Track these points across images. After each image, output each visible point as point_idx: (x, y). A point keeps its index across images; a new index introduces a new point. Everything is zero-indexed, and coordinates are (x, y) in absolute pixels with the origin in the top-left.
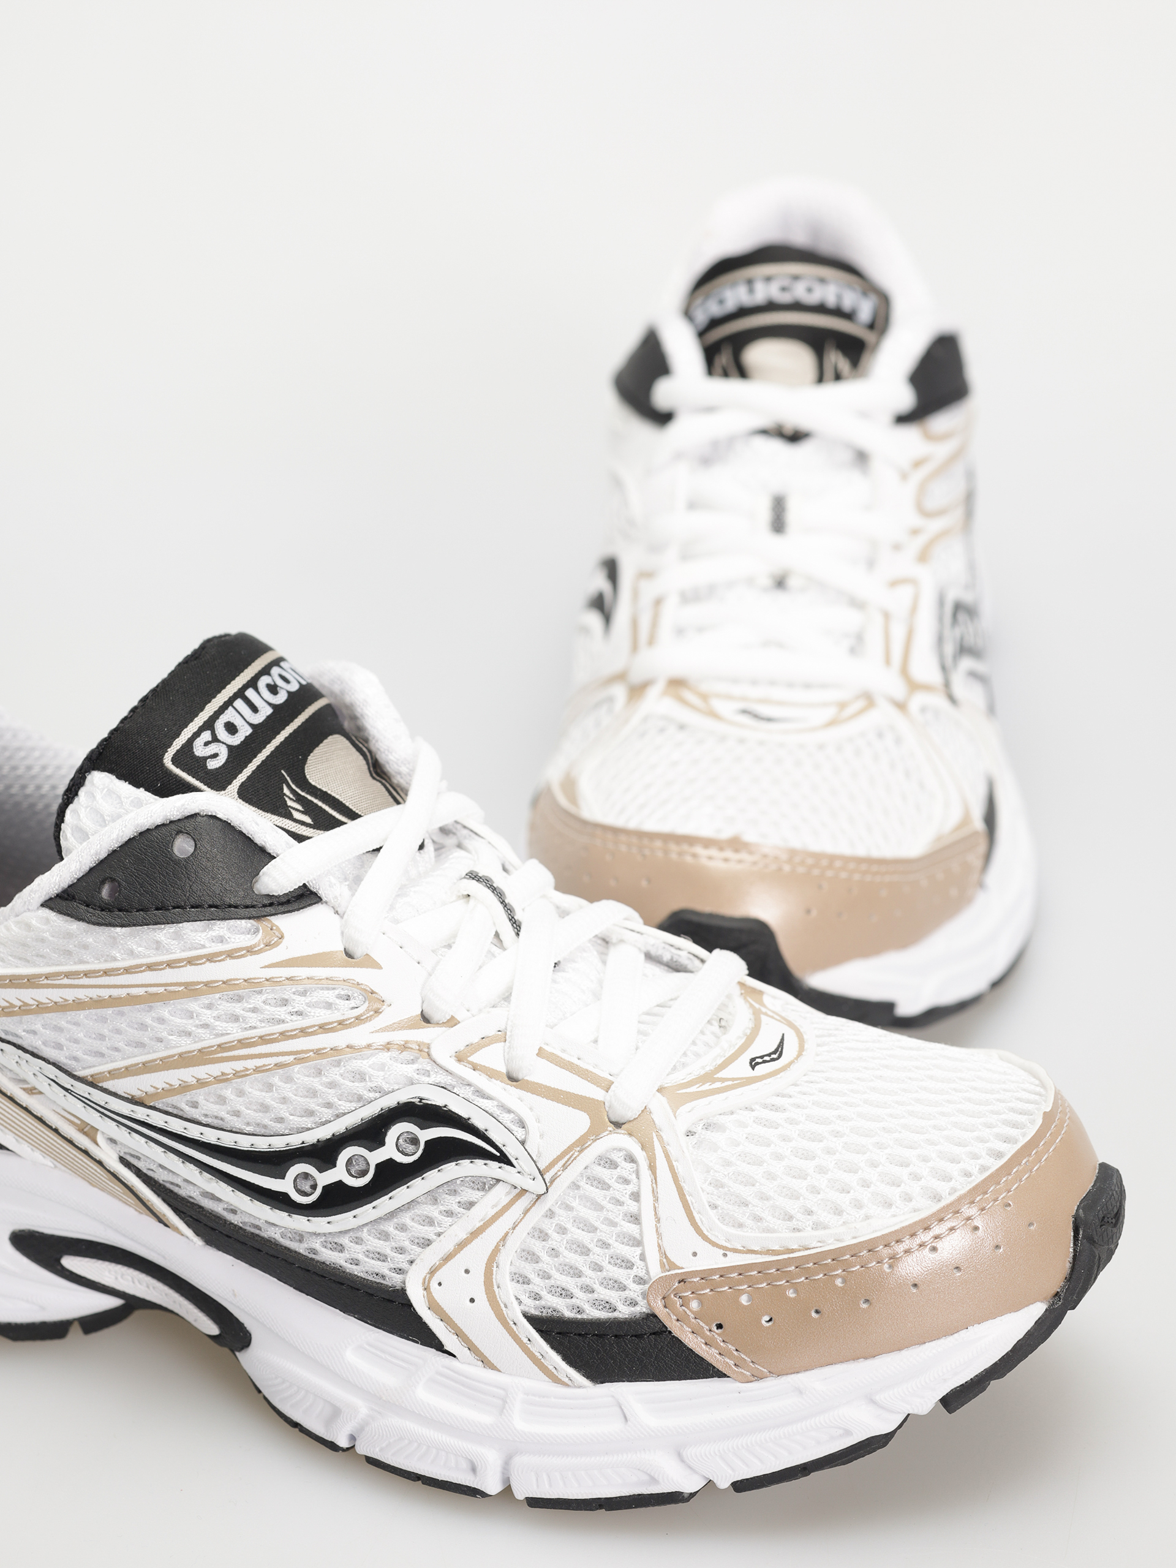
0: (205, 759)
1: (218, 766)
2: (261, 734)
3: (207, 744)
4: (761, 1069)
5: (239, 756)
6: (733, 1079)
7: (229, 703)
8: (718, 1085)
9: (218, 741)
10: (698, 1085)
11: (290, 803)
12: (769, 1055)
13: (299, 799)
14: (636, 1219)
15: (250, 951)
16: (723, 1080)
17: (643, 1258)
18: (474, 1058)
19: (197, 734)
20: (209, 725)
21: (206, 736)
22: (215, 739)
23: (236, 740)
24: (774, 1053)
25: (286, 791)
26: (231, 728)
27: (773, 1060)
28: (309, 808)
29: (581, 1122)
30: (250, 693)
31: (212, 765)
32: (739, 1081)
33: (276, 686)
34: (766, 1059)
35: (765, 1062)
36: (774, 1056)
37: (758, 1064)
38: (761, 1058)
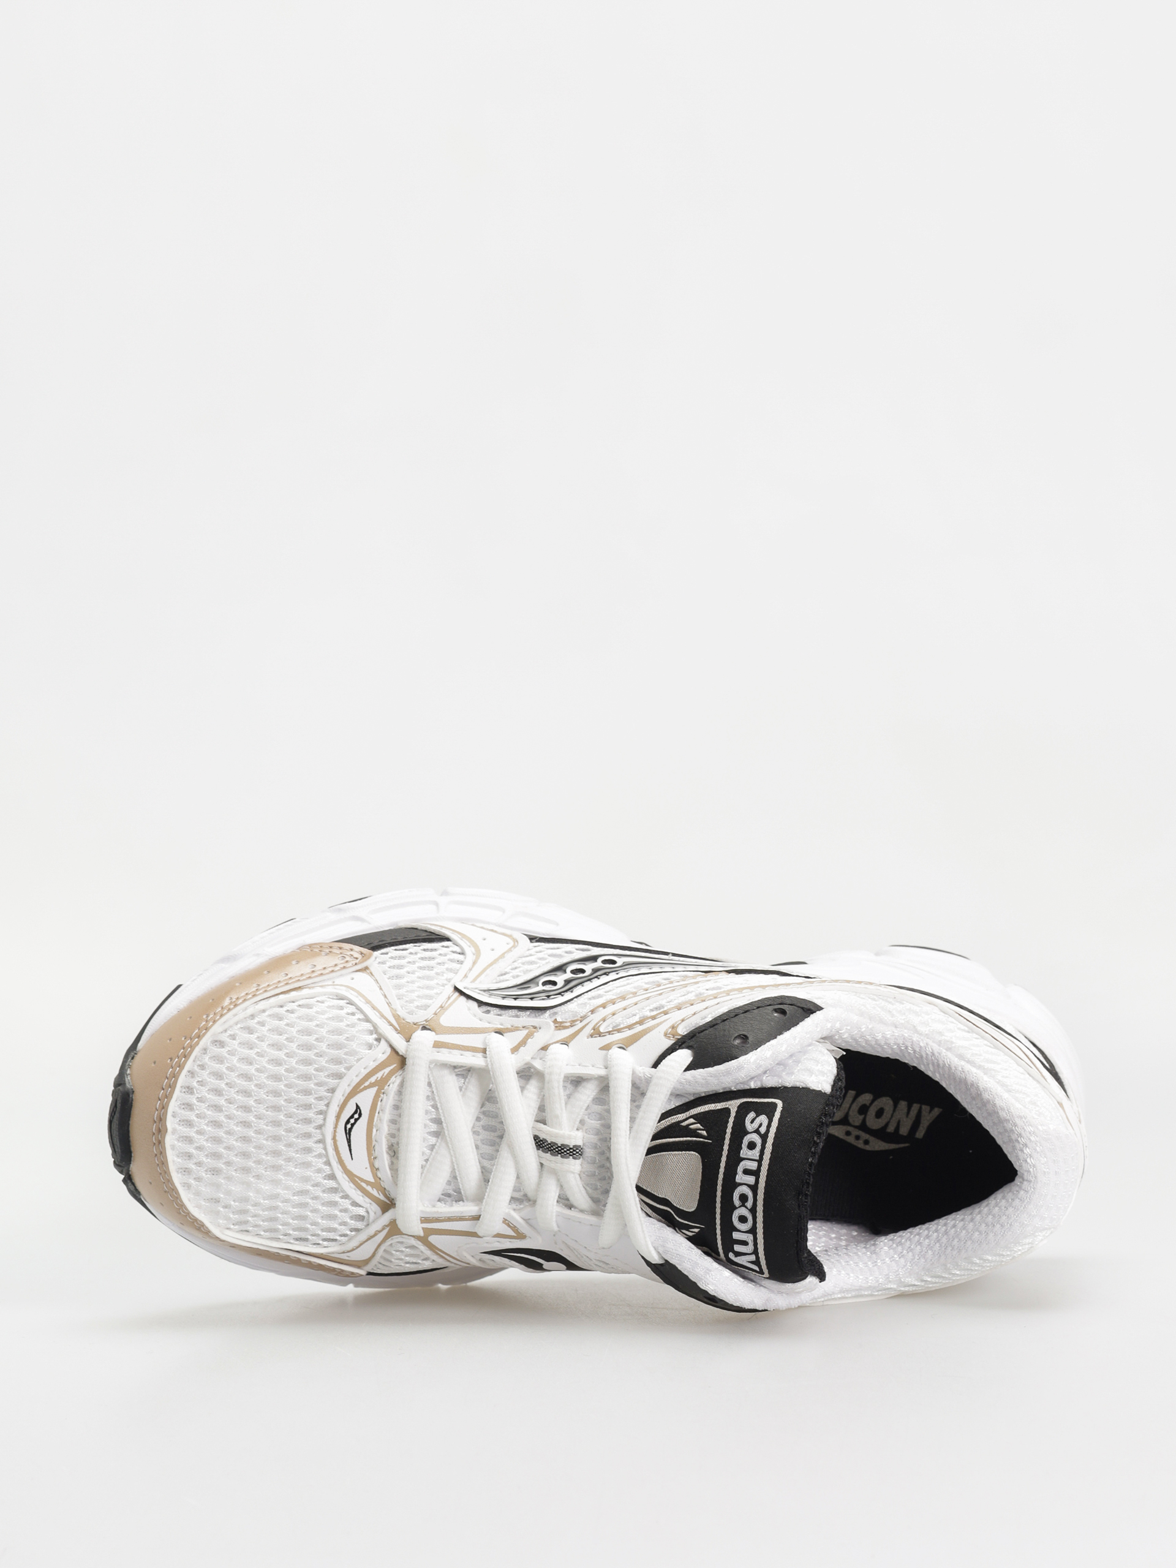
0: (757, 1116)
1: (748, 1116)
2: (735, 1159)
3: (761, 1125)
4: (350, 1110)
5: (740, 1131)
6: (366, 1088)
7: (760, 1161)
8: (373, 1079)
9: (754, 1132)
10: (385, 1074)
11: (698, 1126)
12: (353, 1125)
13: (694, 1133)
15: (679, 1022)
16: (371, 1086)
18: (525, 1032)
19: (769, 1126)
20: (764, 1138)
21: (763, 1130)
22: (757, 1131)
23: (746, 1140)
24: (350, 1129)
25: (704, 1133)
26: (752, 1146)
27: (348, 1122)
28: (687, 1131)
29: (445, 1020)
30: (751, 1180)
31: (752, 1115)
32: (361, 1088)
33: (743, 1205)
34: (352, 1121)
35: (352, 1117)
36: (349, 1126)
37: (355, 1112)
38: (356, 1120)
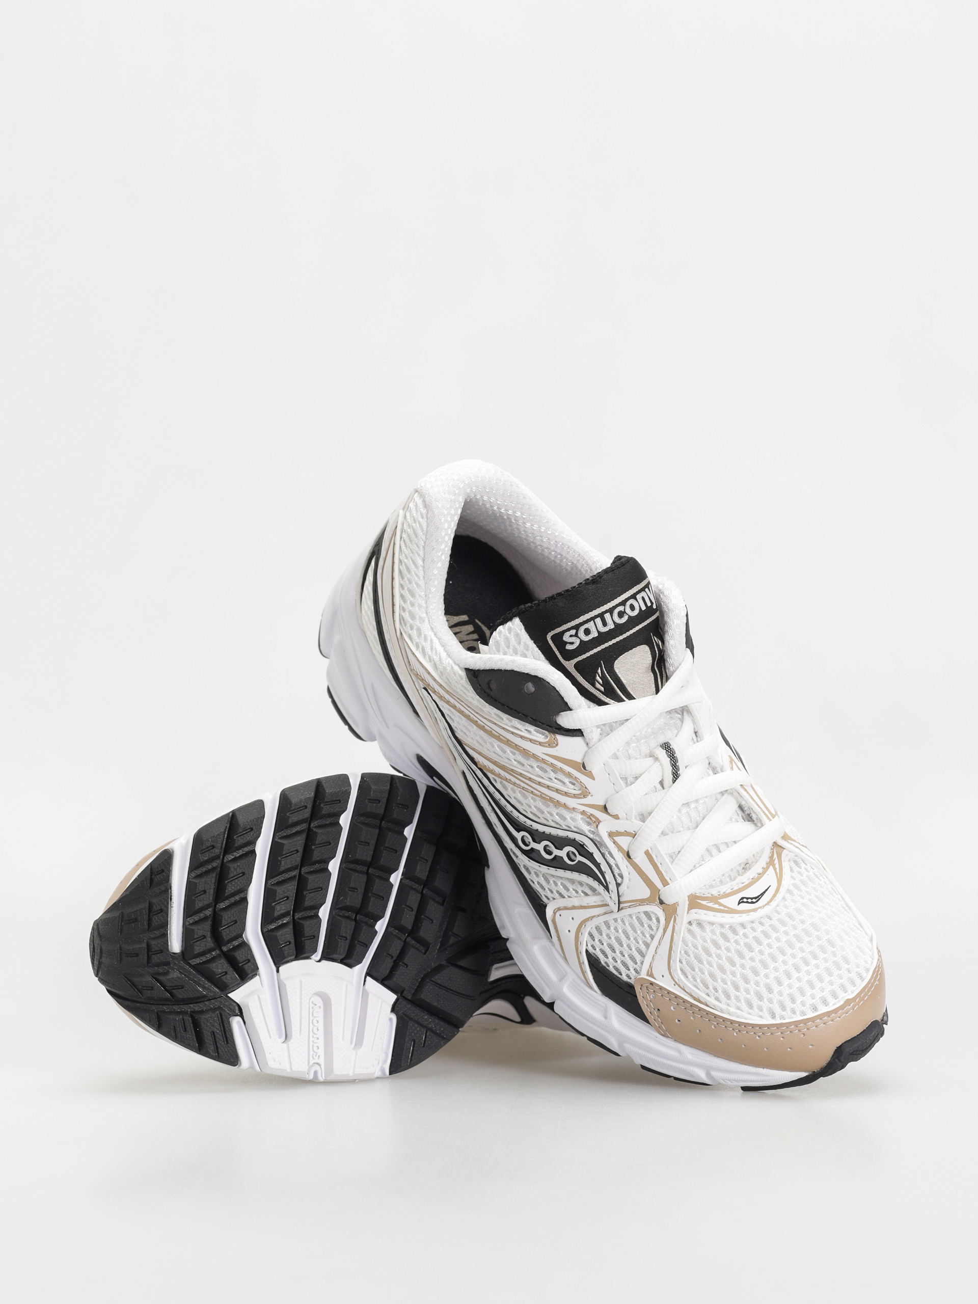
0: (566, 643)
1: (571, 649)
3: (571, 636)
4: (744, 906)
5: (584, 647)
6: (725, 907)
7: (593, 619)
8: (716, 906)
9: (578, 637)
10: (708, 902)
11: (598, 678)
12: (752, 899)
13: (603, 677)
14: (647, 945)
15: (540, 744)
16: (721, 904)
17: (642, 963)
18: (617, 839)
19: (569, 630)
20: (577, 627)
21: (573, 632)
22: (576, 635)
23: (586, 638)
24: (755, 898)
26: (587, 632)
27: (752, 903)
28: (606, 684)
29: (646, 893)
30: (607, 616)
31: (569, 647)
32: (727, 909)
33: (625, 612)
34: (750, 900)
35: (747, 902)
36: (754, 900)
37: (743, 902)
38: (747, 898)
